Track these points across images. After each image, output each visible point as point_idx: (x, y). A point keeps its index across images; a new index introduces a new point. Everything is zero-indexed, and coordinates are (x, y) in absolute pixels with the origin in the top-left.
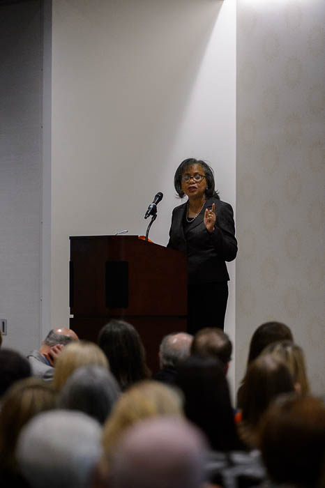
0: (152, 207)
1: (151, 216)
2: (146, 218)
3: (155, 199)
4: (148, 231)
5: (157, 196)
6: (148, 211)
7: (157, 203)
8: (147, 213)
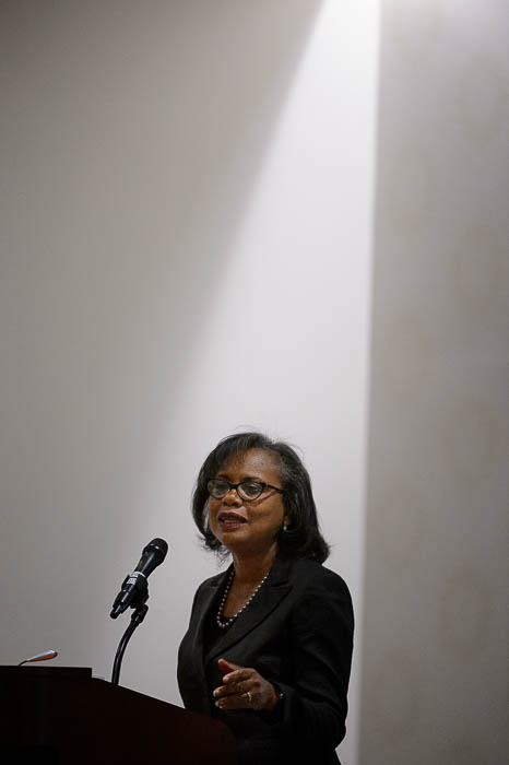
0: (133, 581)
1: (130, 611)
2: (114, 615)
3: (144, 559)
4: (120, 655)
5: (148, 549)
6: (121, 595)
7: (148, 572)
8: (118, 602)
